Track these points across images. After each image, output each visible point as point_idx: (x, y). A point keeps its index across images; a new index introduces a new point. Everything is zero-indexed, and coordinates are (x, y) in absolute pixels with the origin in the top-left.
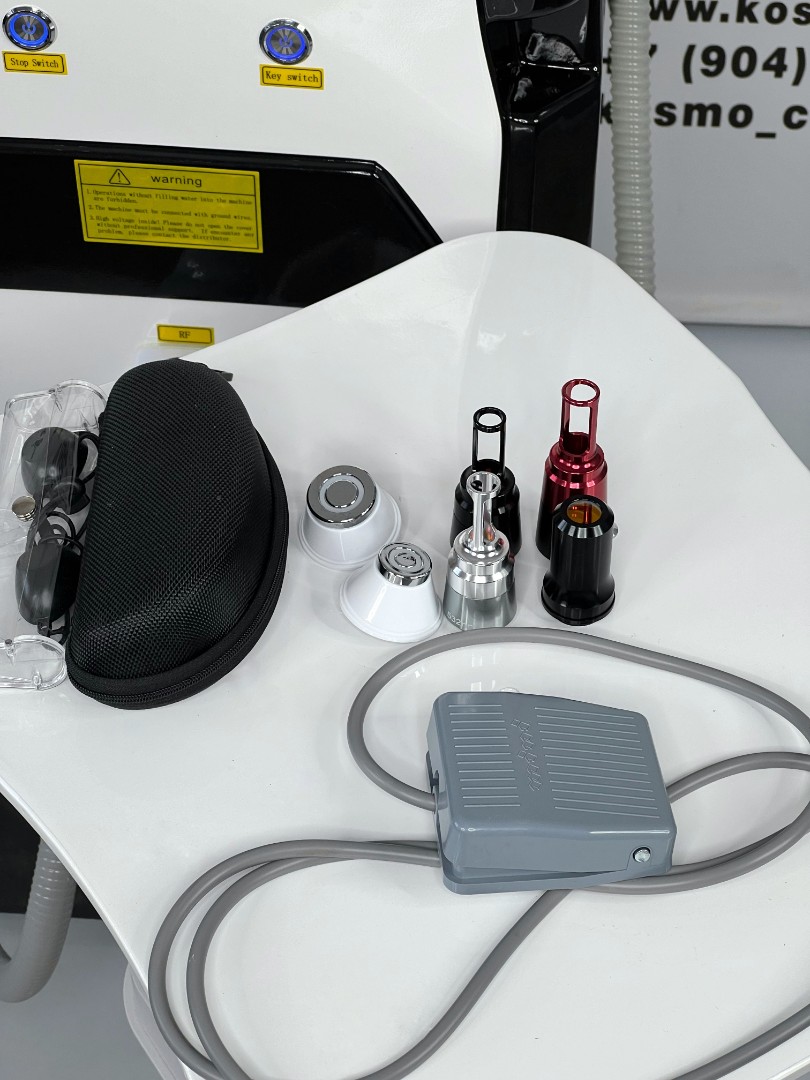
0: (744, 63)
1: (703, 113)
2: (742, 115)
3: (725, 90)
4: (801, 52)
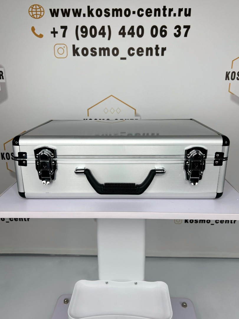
1: (202, 221)
2: (208, 222)
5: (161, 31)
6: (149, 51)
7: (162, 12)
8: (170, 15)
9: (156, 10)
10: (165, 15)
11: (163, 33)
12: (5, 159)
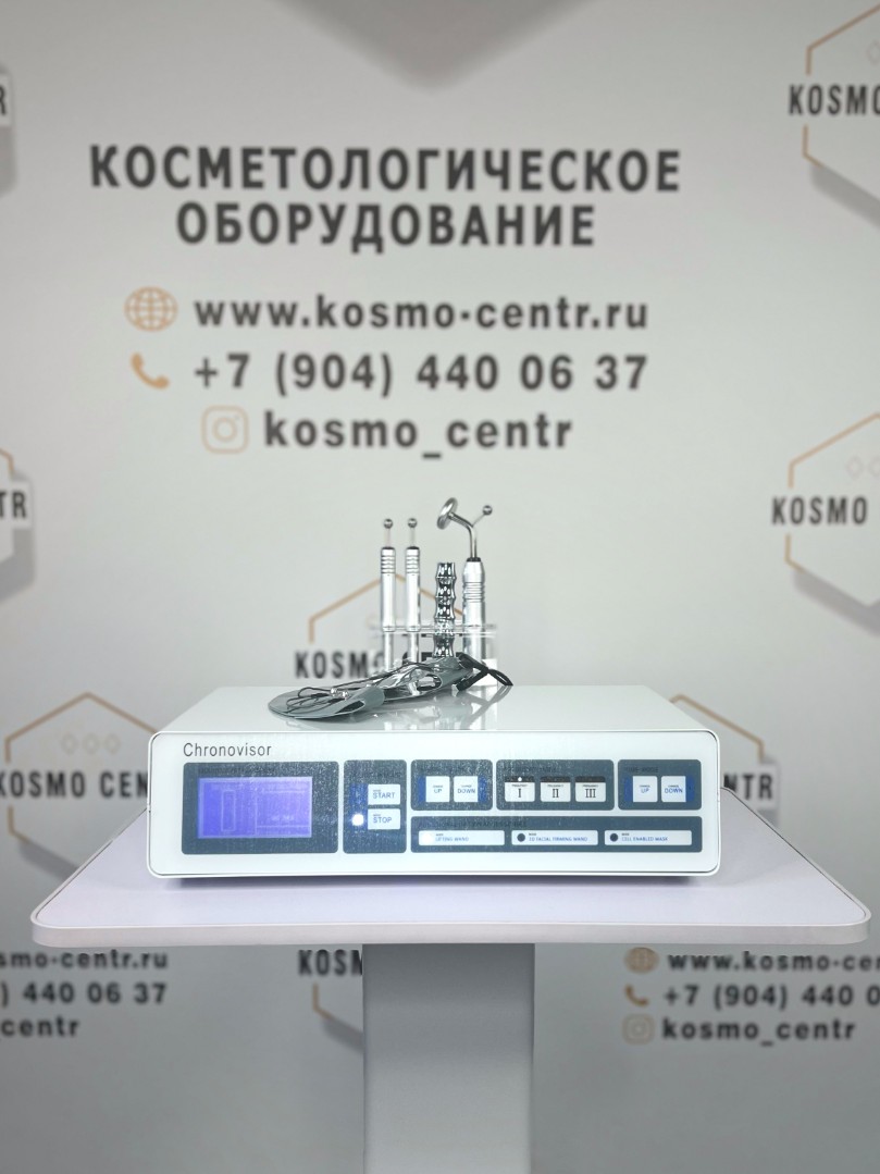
0: (750, 996)
1: (728, 1030)
2: (752, 1031)
3: (740, 1014)
4: (784, 990)
5: (555, 371)
6: (517, 434)
7: (554, 315)
8: (580, 323)
9: (534, 309)
10: (563, 323)
11: (561, 378)
12: (3, 794)
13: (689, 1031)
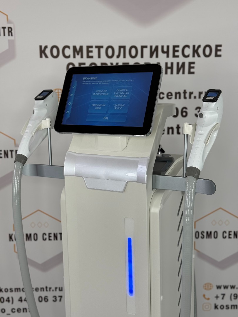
5: (182, 112)
6: (171, 130)
7: (182, 95)
8: (190, 98)
9: (176, 93)
10: (185, 98)
11: (184, 114)
12: (12, 240)
13: (222, 307)
